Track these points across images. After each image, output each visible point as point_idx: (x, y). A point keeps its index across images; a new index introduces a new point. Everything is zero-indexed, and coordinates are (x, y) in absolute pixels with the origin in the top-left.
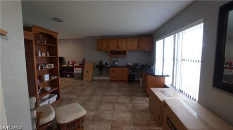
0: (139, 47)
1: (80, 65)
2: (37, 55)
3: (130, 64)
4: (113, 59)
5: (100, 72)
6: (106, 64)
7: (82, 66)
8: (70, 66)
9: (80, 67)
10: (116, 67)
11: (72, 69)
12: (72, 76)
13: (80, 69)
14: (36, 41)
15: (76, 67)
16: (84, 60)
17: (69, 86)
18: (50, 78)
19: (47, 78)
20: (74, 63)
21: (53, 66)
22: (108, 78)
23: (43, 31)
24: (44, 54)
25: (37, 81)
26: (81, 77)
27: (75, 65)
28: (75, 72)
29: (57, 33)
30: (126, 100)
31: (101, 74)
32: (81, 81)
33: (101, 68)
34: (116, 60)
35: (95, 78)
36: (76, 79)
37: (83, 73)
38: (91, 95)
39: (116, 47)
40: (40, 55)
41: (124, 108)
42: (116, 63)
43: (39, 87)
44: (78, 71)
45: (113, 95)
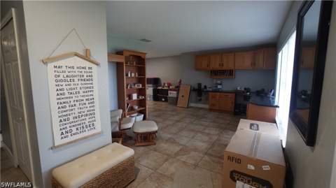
0: (253, 64)
1: (176, 87)
2: (127, 75)
3: (238, 89)
4: (215, 81)
5: (199, 98)
6: (205, 87)
7: (177, 89)
8: (165, 88)
9: (174, 90)
10: (218, 92)
11: (166, 92)
12: (166, 100)
13: (175, 92)
14: (126, 63)
15: (171, 90)
16: (181, 81)
17: (160, 110)
18: (138, 98)
19: (135, 96)
20: (169, 85)
21: (141, 87)
22: (207, 106)
23: (133, 54)
24: (133, 75)
25: (126, 99)
26: (175, 101)
27: (171, 87)
28: (170, 95)
29: (146, 54)
30: (214, 132)
31: (200, 100)
32: (175, 107)
33: (199, 91)
34: (219, 82)
35: (192, 105)
36: (170, 104)
37: (177, 98)
38: (178, 121)
39: (220, 65)
40: (129, 75)
41: (206, 138)
42: (219, 87)
43: (128, 104)
44: (172, 94)
45: (202, 125)
